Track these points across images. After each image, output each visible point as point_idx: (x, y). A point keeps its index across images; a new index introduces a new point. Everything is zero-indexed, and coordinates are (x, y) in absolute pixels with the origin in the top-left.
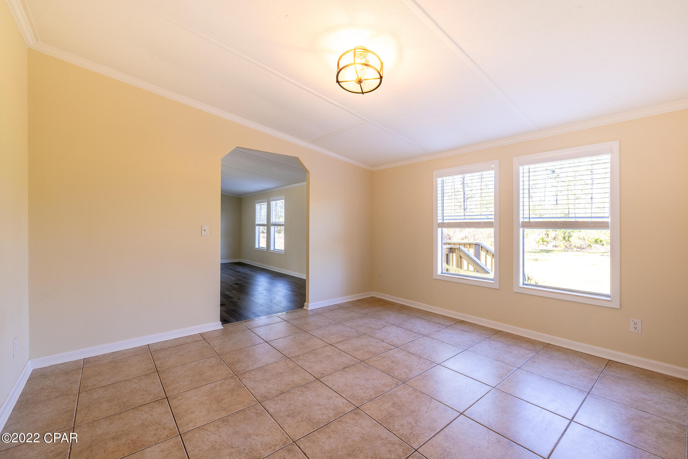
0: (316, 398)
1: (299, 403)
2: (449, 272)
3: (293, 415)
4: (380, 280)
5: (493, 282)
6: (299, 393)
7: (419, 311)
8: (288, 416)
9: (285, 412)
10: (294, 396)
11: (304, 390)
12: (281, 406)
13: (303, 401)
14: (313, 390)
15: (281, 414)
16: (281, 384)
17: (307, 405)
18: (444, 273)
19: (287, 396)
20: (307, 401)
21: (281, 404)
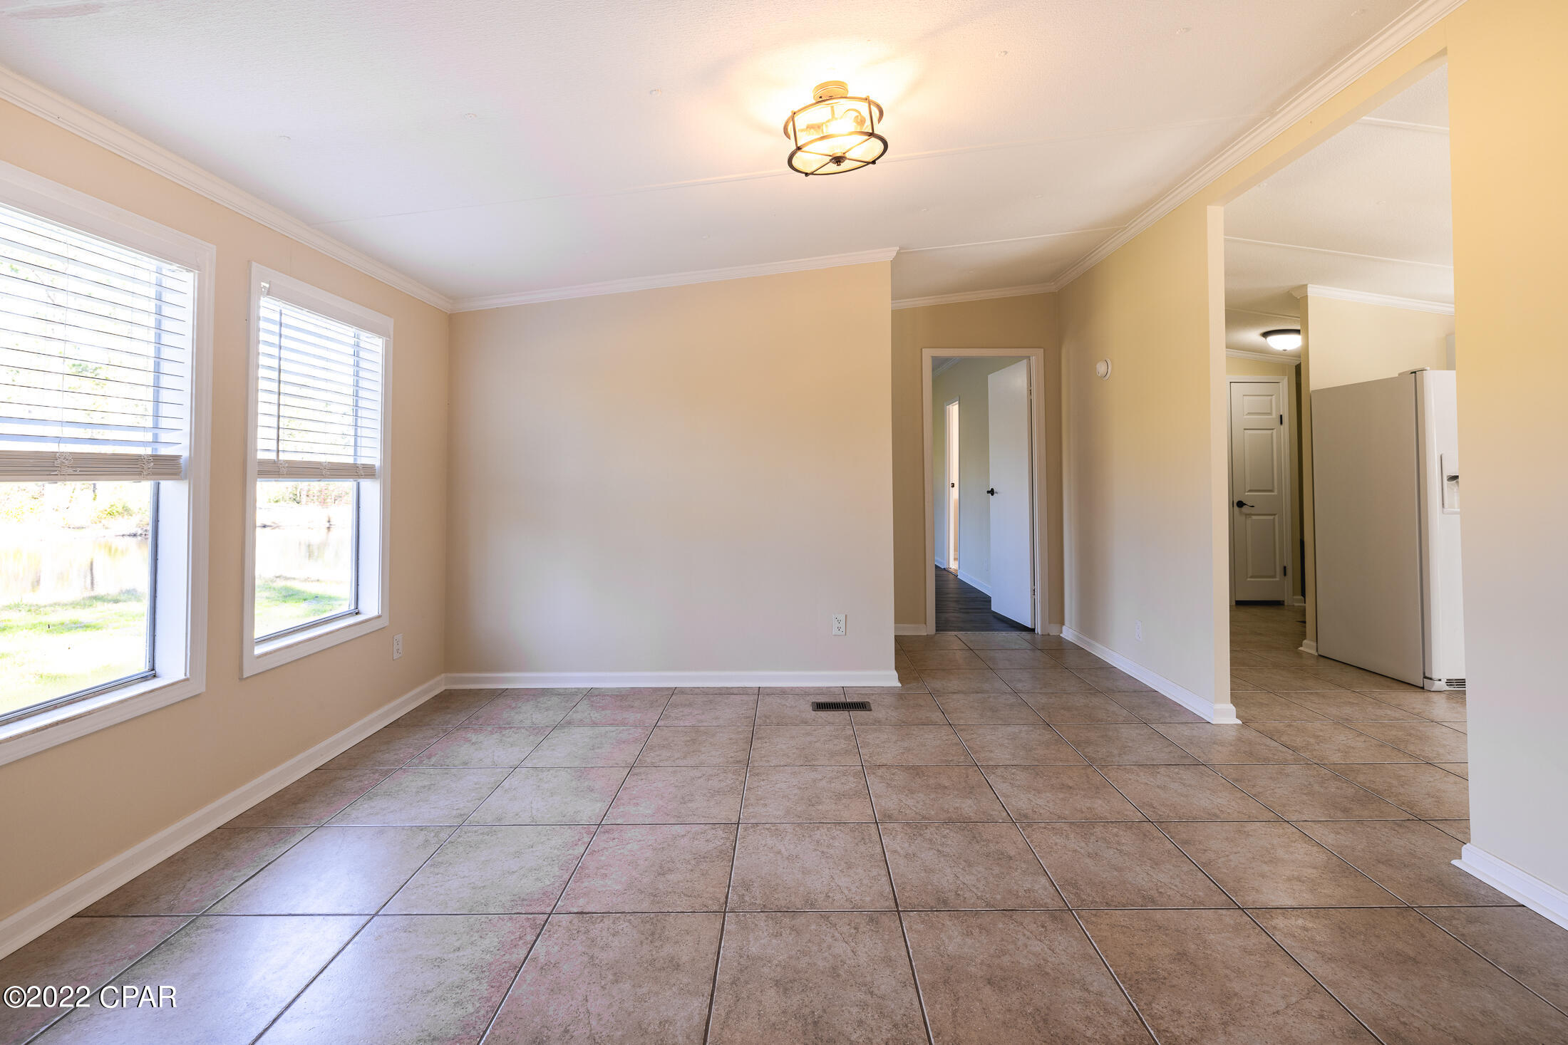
0: (937, 866)
1: (979, 873)
3: (1001, 856)
6: (968, 895)
8: (1011, 858)
9: (1015, 867)
10: (982, 892)
11: (952, 896)
12: (1020, 882)
13: (968, 872)
14: (930, 887)
15: (1024, 866)
16: (1003, 940)
17: (965, 861)
19: (999, 897)
20: (960, 870)
21: (1018, 884)
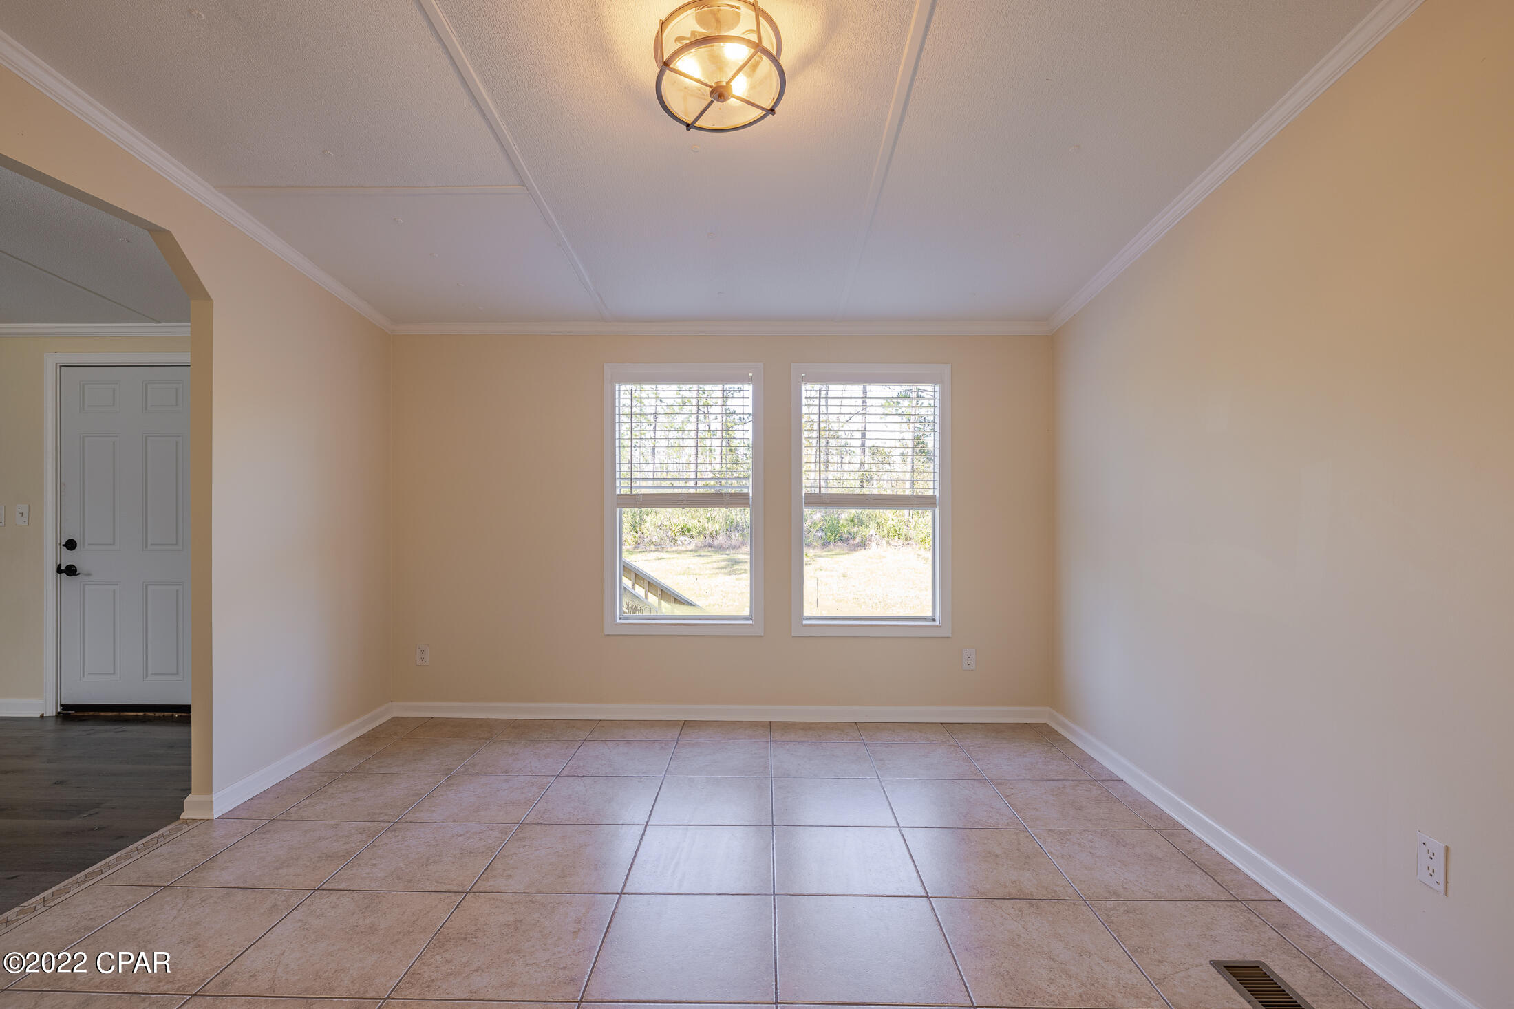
2: (638, 614)
4: (419, 662)
5: (751, 622)
7: (570, 724)
18: (628, 618)
